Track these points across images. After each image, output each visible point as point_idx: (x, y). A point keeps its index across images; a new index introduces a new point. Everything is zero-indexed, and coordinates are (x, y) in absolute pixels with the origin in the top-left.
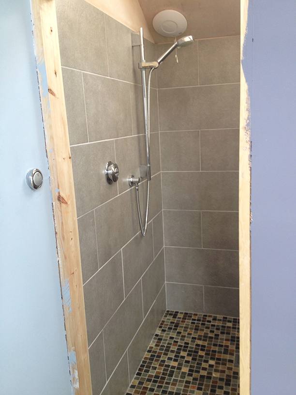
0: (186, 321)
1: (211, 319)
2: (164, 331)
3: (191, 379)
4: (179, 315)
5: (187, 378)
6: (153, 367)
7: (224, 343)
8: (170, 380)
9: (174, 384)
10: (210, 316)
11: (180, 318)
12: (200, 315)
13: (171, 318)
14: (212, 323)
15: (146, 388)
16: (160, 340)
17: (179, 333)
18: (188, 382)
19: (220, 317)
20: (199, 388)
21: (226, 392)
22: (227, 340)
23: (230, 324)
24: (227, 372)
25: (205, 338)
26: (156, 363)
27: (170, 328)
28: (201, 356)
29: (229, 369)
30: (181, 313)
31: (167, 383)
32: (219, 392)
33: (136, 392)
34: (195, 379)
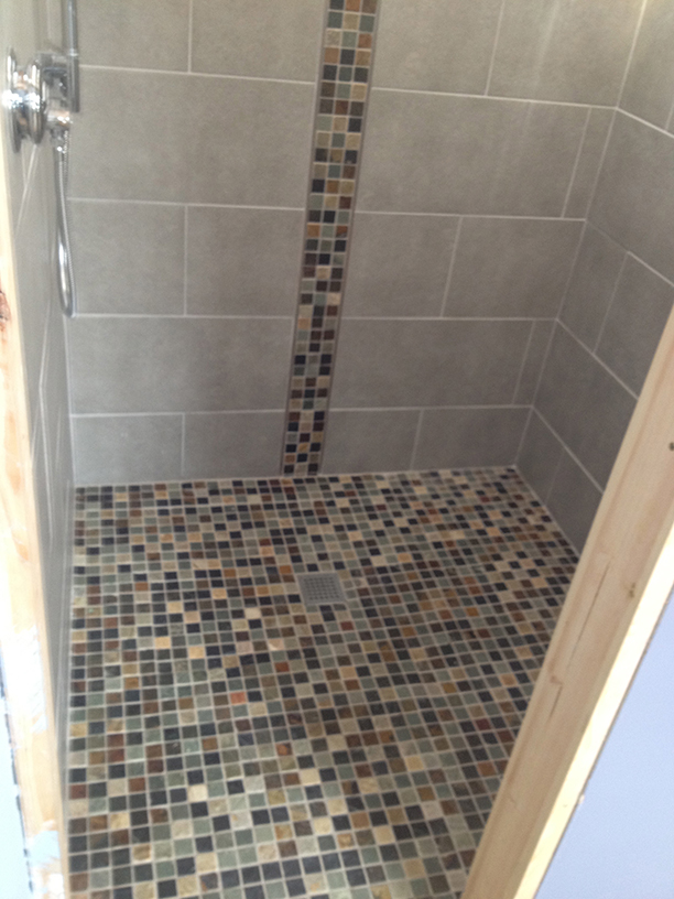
0: (143, 509)
1: (204, 492)
2: (93, 552)
3: (220, 675)
4: (118, 498)
5: (214, 675)
6: (109, 668)
7: (263, 552)
8: (171, 692)
9: (187, 704)
10: (199, 485)
11: (122, 505)
12: (172, 486)
13: (96, 508)
14: (211, 505)
15: (116, 739)
16: (95, 581)
17: (139, 549)
18: (218, 687)
19: (224, 482)
20: (255, 697)
21: (320, 689)
22: (264, 543)
23: (255, 499)
24: (299, 632)
25: (209, 548)
26: (113, 654)
27: (109, 541)
28: (221, 604)
29: (300, 620)
30: (121, 489)
31: (169, 706)
32: (303, 692)
33: (96, 758)
34: (232, 673)
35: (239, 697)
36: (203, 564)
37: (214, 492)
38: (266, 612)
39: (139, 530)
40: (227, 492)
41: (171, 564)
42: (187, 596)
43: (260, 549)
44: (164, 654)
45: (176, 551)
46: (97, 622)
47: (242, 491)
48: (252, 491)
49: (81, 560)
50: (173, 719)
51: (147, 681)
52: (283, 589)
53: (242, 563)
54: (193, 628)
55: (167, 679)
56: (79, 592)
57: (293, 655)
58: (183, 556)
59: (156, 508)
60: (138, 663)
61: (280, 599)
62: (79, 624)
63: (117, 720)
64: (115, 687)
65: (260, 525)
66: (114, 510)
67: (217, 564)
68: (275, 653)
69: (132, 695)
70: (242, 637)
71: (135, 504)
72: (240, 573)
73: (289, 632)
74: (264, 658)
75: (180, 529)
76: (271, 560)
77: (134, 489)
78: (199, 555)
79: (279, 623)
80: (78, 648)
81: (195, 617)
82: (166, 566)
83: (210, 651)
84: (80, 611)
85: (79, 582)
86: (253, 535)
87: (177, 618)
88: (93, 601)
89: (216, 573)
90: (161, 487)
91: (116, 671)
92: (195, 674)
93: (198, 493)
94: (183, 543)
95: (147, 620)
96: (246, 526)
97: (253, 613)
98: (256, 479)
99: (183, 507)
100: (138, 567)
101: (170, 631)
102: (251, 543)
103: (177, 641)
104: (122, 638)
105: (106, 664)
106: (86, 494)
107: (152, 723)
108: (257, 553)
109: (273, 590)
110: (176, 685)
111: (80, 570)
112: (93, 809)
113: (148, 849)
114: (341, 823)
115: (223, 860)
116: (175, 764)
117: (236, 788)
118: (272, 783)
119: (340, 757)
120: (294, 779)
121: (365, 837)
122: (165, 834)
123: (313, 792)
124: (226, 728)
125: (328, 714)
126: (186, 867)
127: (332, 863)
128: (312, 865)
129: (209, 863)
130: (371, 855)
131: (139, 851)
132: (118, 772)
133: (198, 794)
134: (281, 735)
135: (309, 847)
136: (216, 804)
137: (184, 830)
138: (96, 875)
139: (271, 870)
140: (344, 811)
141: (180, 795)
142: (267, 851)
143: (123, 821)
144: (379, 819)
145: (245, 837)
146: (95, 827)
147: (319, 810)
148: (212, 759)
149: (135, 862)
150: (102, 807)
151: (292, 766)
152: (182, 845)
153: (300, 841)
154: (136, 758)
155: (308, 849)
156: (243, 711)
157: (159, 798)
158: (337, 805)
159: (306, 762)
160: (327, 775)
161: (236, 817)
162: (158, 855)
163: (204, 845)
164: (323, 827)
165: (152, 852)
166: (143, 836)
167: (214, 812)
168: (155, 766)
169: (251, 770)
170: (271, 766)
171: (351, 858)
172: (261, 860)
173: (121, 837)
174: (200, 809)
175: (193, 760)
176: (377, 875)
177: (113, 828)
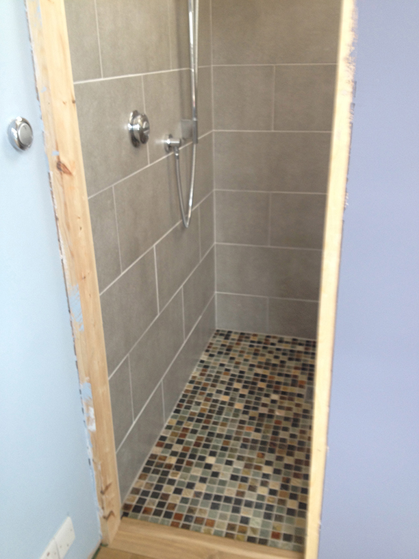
0: (242, 343)
1: (275, 341)
2: (212, 356)
3: (246, 418)
4: (233, 336)
5: (241, 417)
6: (196, 402)
7: (293, 372)
8: (219, 418)
9: (223, 425)
10: (274, 337)
11: (233, 339)
12: (261, 335)
13: (221, 339)
14: (276, 347)
15: (186, 430)
16: (206, 367)
17: (232, 358)
18: (242, 422)
19: (288, 338)
20: (257, 430)
21: (293, 436)
22: (296, 368)
23: (301, 348)
24: (295, 410)
25: (267, 365)
26: (200, 397)
27: (220, 353)
28: (261, 389)
29: (298, 405)
30: (236, 333)
31: (215, 423)
32: (282, 435)
33: (173, 434)
34: (252, 418)
35: (250, 429)
36: (260, 371)
37: (281, 341)
38: (281, 398)
39: (236, 351)
40: (287, 342)
41: (245, 368)
42: (246, 382)
43: (293, 370)
44: (223, 403)
45: (250, 363)
46: (199, 383)
47: (295, 344)
48: (300, 344)
49: (204, 357)
50: (215, 429)
51: (210, 411)
52: (296, 390)
53: (280, 375)
54: (242, 396)
55: (220, 413)
56: (197, 370)
57: (287, 419)
58: (252, 365)
59: (249, 343)
60: (210, 403)
61: (292, 394)
62: (191, 382)
63: (190, 422)
64: (195, 410)
65: (298, 360)
66: (229, 341)
67: (267, 373)
68: (277, 416)
69: (201, 415)
70: (264, 405)
71: (240, 340)
72: (277, 378)
73: (289, 409)
74: (270, 416)
75: (256, 354)
76: (296, 376)
77: (242, 334)
78: (259, 367)
79: (286, 404)
80: (187, 391)
81: (246, 392)
82: (242, 368)
83: (246, 407)
84: (194, 377)
85: (199, 366)
86: (293, 364)
87: (236, 390)
88: (202, 374)
89: (264, 376)
90: (255, 335)
91: (198, 404)
92: (234, 414)
93: (272, 340)
94: (254, 360)
95: (223, 388)
96: (290, 359)
97: (275, 397)
98: (305, 340)
99: (262, 345)
100: (228, 366)
101: (231, 394)
102: (289, 367)
103: (232, 399)
104: (208, 392)
105: (196, 400)
106: (220, 332)
107: (205, 428)
108: (290, 372)
109: (290, 389)
110: (223, 416)
111: (202, 361)
112: (163, 452)
113: (178, 474)
114: (272, 492)
115: (208, 488)
116: (206, 446)
117: (229, 463)
118: (247, 466)
119: (287, 466)
120: (258, 468)
121: (282, 502)
122: (188, 470)
123: (265, 476)
124: (237, 439)
125: (291, 447)
126: (191, 486)
127: (259, 506)
128: (249, 504)
129: (202, 488)
130: (280, 510)
131: (173, 473)
132: (180, 442)
133: (211, 460)
134: (261, 449)
135: (251, 496)
136: (216, 466)
137: (197, 472)
138: (151, 476)
139: (228, 499)
140: (277, 487)
141: (202, 458)
142: (231, 491)
143: (173, 461)
144: (293, 497)
145: (223, 483)
146: (160, 459)
147: (264, 484)
148: (224, 449)
149: (170, 477)
150: (167, 453)
151: (261, 463)
152: (193, 477)
153: (247, 492)
154: (191, 439)
155: (250, 497)
156: (248, 434)
157: (193, 456)
158: (275, 484)
159: (268, 463)
160: (277, 471)
161: (223, 474)
162: (181, 477)
163: (203, 480)
164: (263, 491)
165: (179, 476)
166: (178, 468)
167: (214, 469)
168: (197, 444)
169: (240, 458)
170: (250, 459)
171: (270, 507)
172: (226, 494)
173: (169, 466)
174: (208, 466)
175: (215, 447)
176: (279, 518)
177: (167, 462)
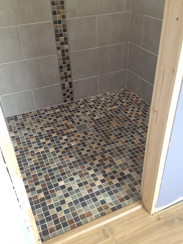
0: (27, 119)
1: (43, 112)
2: (15, 132)
4: (19, 118)
9: (52, 163)
10: (41, 110)
11: (21, 119)
12: (33, 112)
13: (14, 121)
14: (46, 114)
15: (35, 176)
16: (18, 139)
19: (48, 108)
25: (49, 125)
26: (28, 155)
32: (84, 153)
35: (67, 158)
36: (48, 129)
37: (46, 111)
40: (49, 110)
41: (40, 131)
42: (45, 137)
43: (63, 122)
44: (43, 152)
45: (39, 127)
46: (22, 149)
47: (54, 109)
48: (57, 108)
49: (13, 135)
50: (50, 167)
51: (40, 160)
52: (72, 130)
53: (59, 126)
54: (49, 144)
55: (45, 158)
56: (14, 142)
57: (79, 145)
58: (42, 128)
59: (31, 118)
60: (36, 156)
62: (17, 150)
63: (34, 171)
64: (31, 163)
65: (61, 116)
66: (19, 121)
68: (74, 145)
69: (36, 164)
70: (64, 143)
71: (24, 118)
73: (76, 140)
74: (71, 147)
76: (67, 124)
77: (23, 114)
78: (46, 127)
79: (73, 138)
80: (18, 156)
81: (49, 142)
82: (38, 131)
83: (55, 149)
84: (16, 147)
85: (14, 140)
86: (60, 119)
87: (44, 143)
88: (18, 144)
89: (52, 130)
90: (31, 113)
91: (30, 159)
92: (52, 155)
93: (41, 112)
94: (41, 125)
95: (36, 145)
96: (57, 117)
97: (65, 137)
98: (57, 105)
99: (38, 116)
100: (29, 133)
101: (43, 146)
102: (60, 121)
103: (46, 148)
104: (30, 151)
105: (27, 158)
106: (10, 118)
107: (44, 169)
108: (62, 123)
109: (69, 131)
110: (48, 159)
111: (13, 137)
112: (32, 194)
113: (51, 200)
114: (103, 181)
115: (72, 198)
116: (53, 178)
117: (72, 179)
118: (81, 176)
119: (98, 165)
120: (87, 173)
121: (110, 183)
122: (55, 195)
123: (93, 175)
124: (65, 166)
125: (92, 156)
126: (63, 202)
127: (103, 191)
128: (98, 193)
129: (69, 200)
130: (113, 187)
131: (48, 202)
132: (37, 184)
133: (61, 183)
134: (80, 164)
135: (96, 189)
136: (67, 185)
137: (60, 193)
139: (87, 197)
140: (103, 178)
141: (57, 185)
142: (84, 192)
143: (42, 195)
144: (113, 178)
145: (77, 191)
146: (34, 199)
147: (96, 179)
148: (63, 174)
149: (48, 205)
150: (35, 193)
151: (86, 170)
152: (60, 197)
153: (93, 188)
154: (41, 179)
156: (69, 161)
157: (51, 187)
158: (100, 177)
159: (89, 169)
160: (96, 170)
161: (73, 186)
162: (54, 201)
163: (67, 195)
164: (98, 183)
167: (67, 187)
168: (48, 180)
169: (75, 174)
170: (80, 172)
171: (108, 189)
172: (83, 195)
173: (43, 199)
174: (63, 187)
175: (58, 176)
176: (116, 191)
177: (39, 198)
